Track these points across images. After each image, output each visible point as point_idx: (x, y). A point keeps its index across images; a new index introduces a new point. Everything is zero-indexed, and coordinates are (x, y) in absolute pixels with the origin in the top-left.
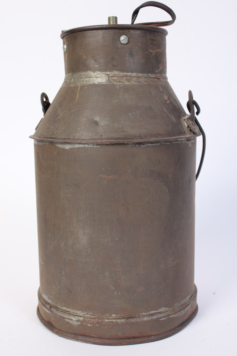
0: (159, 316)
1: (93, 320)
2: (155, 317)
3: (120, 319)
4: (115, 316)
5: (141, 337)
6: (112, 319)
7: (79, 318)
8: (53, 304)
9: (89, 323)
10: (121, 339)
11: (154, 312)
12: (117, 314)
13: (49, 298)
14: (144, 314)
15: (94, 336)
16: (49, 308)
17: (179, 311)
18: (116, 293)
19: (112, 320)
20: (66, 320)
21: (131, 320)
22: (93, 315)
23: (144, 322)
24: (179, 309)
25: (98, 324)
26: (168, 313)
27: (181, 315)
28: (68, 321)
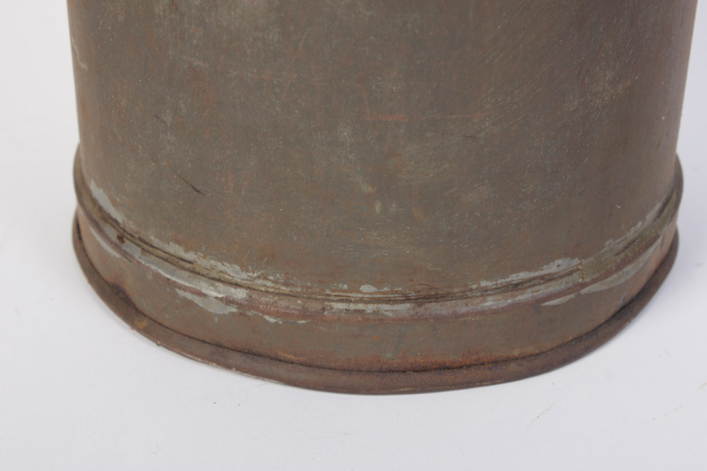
0: (544, 290)
1: (283, 303)
2: (526, 296)
3: (388, 301)
4: (373, 289)
5: (469, 366)
6: (361, 301)
7: (232, 290)
8: (131, 226)
9: (269, 314)
10: (391, 371)
11: (523, 275)
12: (377, 284)
13: (114, 203)
14: (484, 283)
15: (288, 356)
16: (114, 238)
17: (619, 267)
18: (378, 207)
19: (360, 306)
20: (181, 293)
21: (435, 308)
22: (286, 284)
23: (482, 313)
24: (618, 259)
25: (304, 317)
26: (577, 278)
27: (623, 280)
28: (189, 296)
